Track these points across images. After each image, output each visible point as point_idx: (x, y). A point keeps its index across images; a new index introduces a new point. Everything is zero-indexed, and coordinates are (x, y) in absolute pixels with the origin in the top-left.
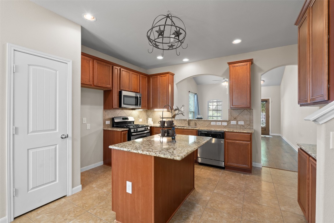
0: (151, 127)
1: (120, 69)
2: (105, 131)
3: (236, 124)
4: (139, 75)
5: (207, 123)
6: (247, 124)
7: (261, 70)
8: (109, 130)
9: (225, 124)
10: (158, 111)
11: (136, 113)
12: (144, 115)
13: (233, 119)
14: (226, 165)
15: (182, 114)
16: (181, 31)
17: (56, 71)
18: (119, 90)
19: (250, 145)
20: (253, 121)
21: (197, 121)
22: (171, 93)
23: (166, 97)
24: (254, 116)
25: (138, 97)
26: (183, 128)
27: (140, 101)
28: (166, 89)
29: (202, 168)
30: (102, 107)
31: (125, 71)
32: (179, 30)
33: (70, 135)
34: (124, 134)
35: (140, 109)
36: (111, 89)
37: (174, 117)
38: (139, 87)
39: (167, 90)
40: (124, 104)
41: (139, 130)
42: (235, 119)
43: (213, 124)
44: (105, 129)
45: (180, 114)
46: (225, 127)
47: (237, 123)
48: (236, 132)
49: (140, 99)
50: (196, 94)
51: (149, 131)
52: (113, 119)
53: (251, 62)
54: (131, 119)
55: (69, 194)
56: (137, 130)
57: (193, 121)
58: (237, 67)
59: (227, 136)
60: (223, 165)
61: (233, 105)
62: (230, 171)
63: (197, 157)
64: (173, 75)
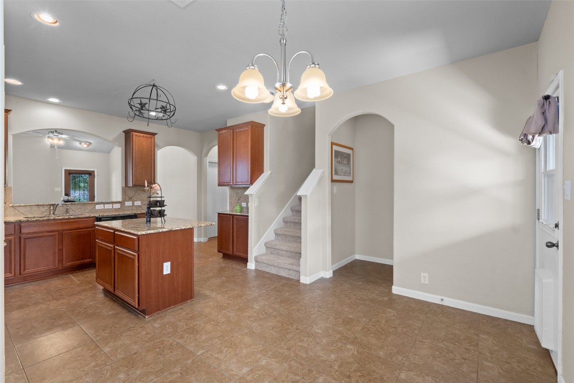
3: (131, 205)
7: (157, 146)
9: (118, 206)
13: (128, 199)
21: (69, 206)
42: (130, 199)
43: (100, 208)
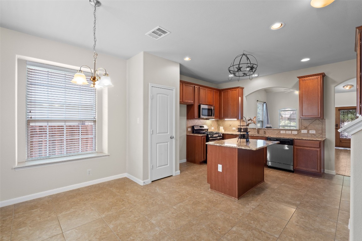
0: (223, 134)
1: (194, 86)
2: (187, 135)
3: (306, 133)
4: (212, 90)
5: (277, 132)
6: (319, 133)
7: (334, 82)
8: (191, 135)
9: (296, 133)
10: (228, 120)
11: (209, 122)
12: (215, 123)
13: (303, 128)
14: (296, 168)
15: (254, 123)
16: (254, 66)
17: (168, 95)
18: (198, 104)
19: (319, 151)
20: (325, 130)
21: (267, 130)
22: (241, 104)
23: (236, 109)
24: (326, 125)
25: (212, 109)
26: (253, 135)
27: (214, 112)
28: (236, 101)
29: (271, 170)
30: (186, 118)
31: (202, 89)
32: (253, 66)
33: (175, 137)
34: (204, 139)
35: (213, 118)
36: (193, 104)
37: (248, 125)
38: (212, 101)
39: (237, 103)
40: (202, 115)
41: (215, 136)
42: (306, 128)
43: (283, 133)
44: (188, 134)
45: (252, 123)
46: (295, 135)
47: (308, 132)
48: (305, 140)
49: (214, 111)
50: (265, 102)
51: (221, 137)
52: (193, 127)
53: (322, 76)
54: (205, 127)
55: (174, 175)
56: (213, 136)
57: (262, 129)
58: (307, 81)
59: (296, 143)
60: (292, 168)
61: (303, 115)
62: (299, 174)
63: (266, 161)
64: (243, 88)
